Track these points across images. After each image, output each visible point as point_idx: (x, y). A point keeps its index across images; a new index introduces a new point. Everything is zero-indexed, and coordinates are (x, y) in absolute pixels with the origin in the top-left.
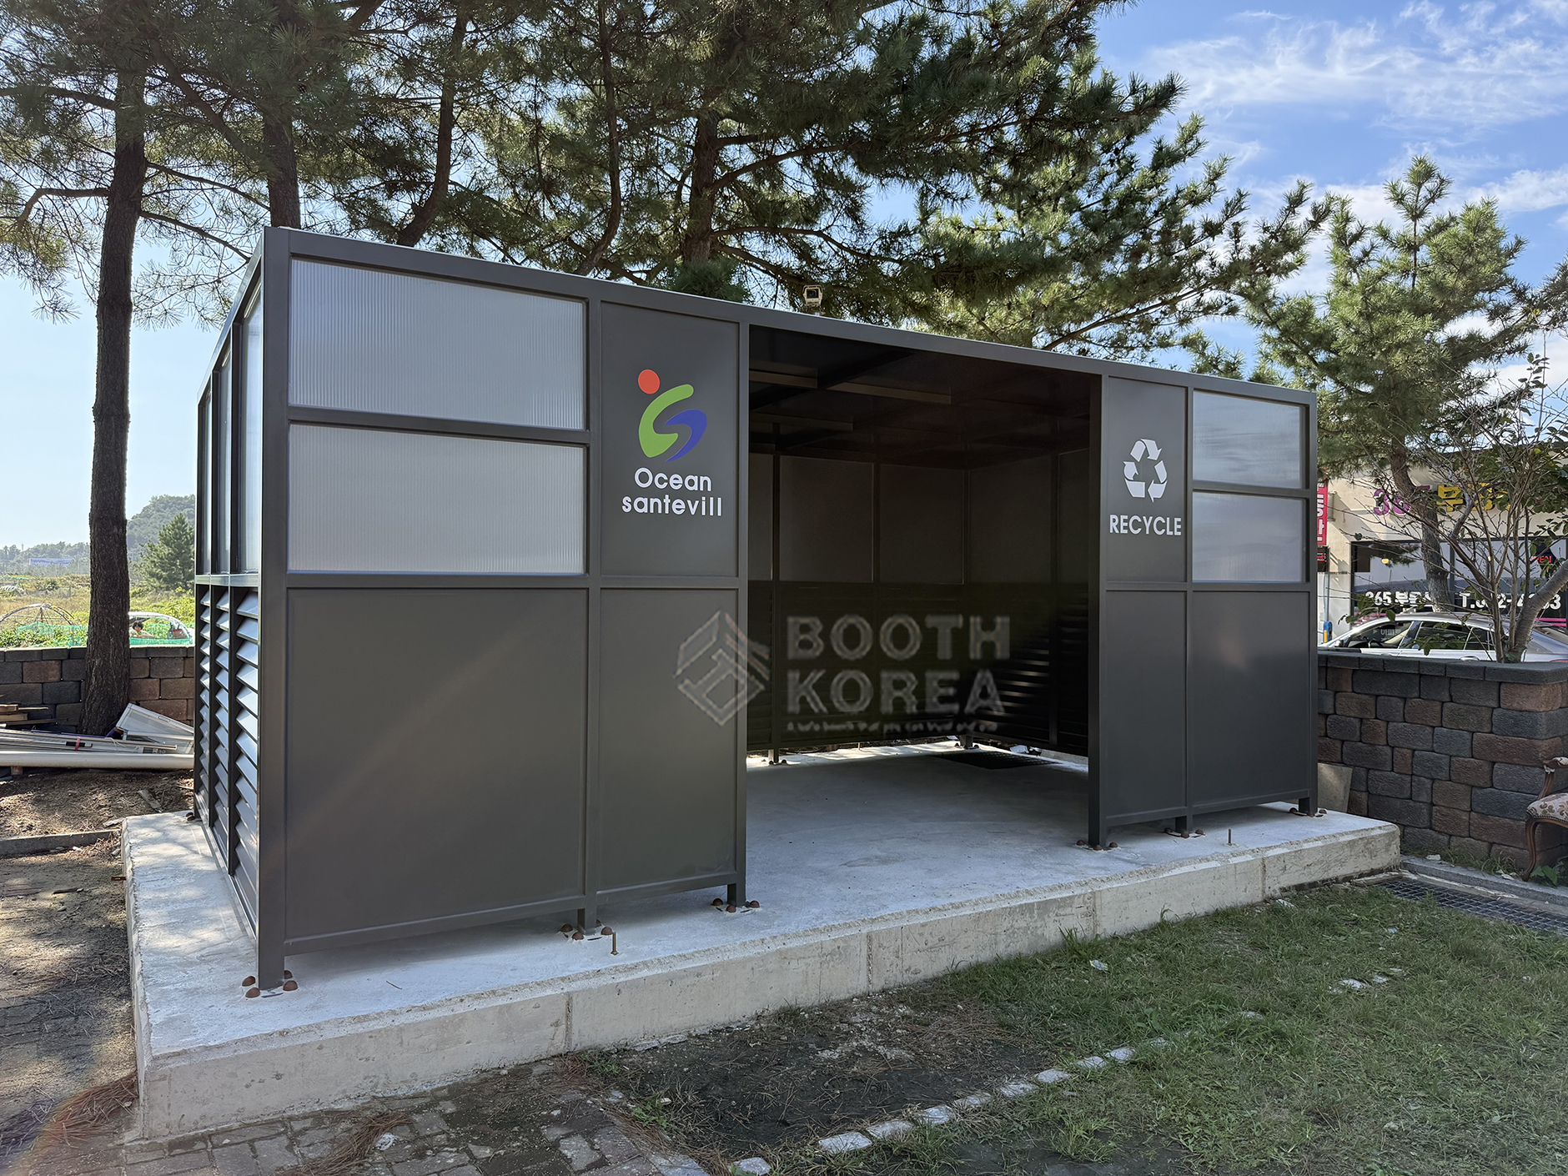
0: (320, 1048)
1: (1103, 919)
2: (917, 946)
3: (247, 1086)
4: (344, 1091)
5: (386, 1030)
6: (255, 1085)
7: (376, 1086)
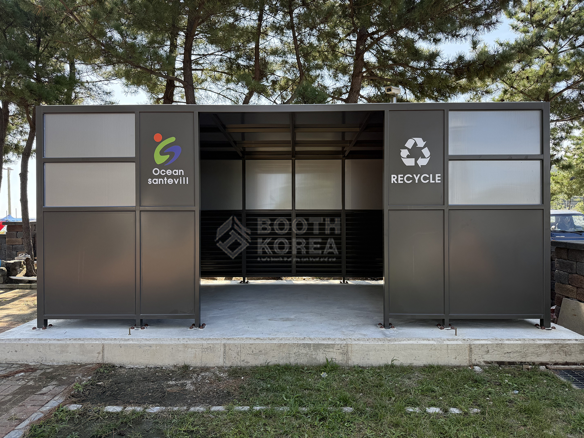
0: (27, 346)
1: (352, 357)
2: (248, 352)
3: (8, 352)
4: (34, 360)
5: (46, 344)
6: (10, 352)
7: (43, 360)
